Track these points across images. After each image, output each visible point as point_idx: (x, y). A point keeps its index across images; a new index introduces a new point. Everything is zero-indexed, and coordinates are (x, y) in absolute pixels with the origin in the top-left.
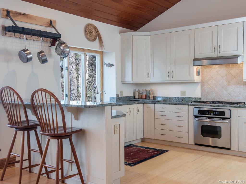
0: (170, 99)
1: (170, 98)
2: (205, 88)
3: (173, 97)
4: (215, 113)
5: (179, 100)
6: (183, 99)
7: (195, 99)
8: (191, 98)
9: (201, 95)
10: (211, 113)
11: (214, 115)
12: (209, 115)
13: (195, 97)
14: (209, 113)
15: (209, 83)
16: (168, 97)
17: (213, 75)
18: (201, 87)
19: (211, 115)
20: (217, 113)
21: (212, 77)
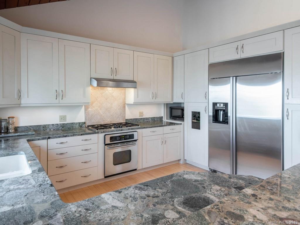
0: (43, 128)
1: (45, 127)
2: (90, 110)
3: (49, 125)
4: (126, 137)
5: (58, 128)
6: (63, 126)
7: (79, 124)
8: (74, 123)
9: (86, 119)
10: (122, 138)
11: (125, 139)
12: (121, 140)
13: (80, 122)
14: (120, 138)
15: (94, 105)
16: (40, 126)
17: (97, 97)
18: (86, 110)
19: (122, 140)
20: (128, 137)
21: (97, 99)
